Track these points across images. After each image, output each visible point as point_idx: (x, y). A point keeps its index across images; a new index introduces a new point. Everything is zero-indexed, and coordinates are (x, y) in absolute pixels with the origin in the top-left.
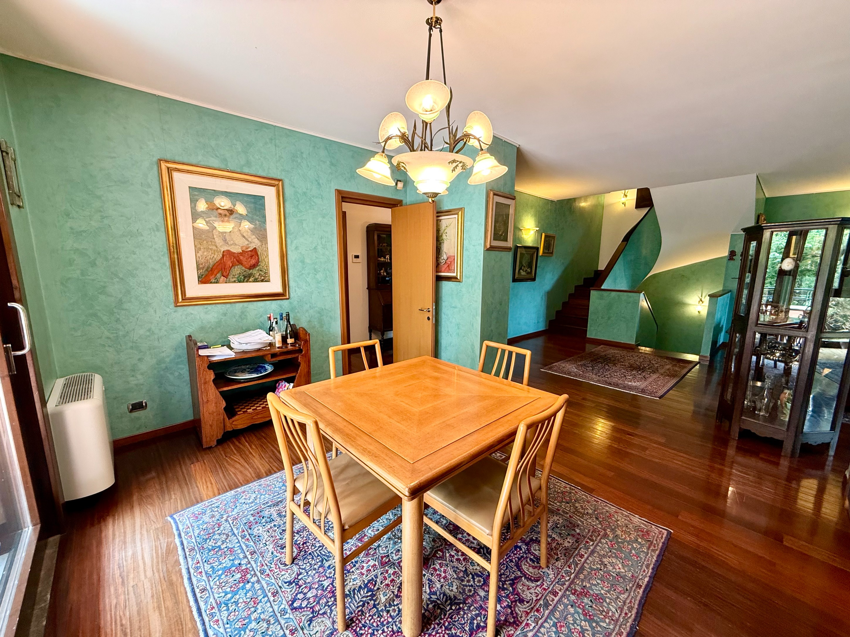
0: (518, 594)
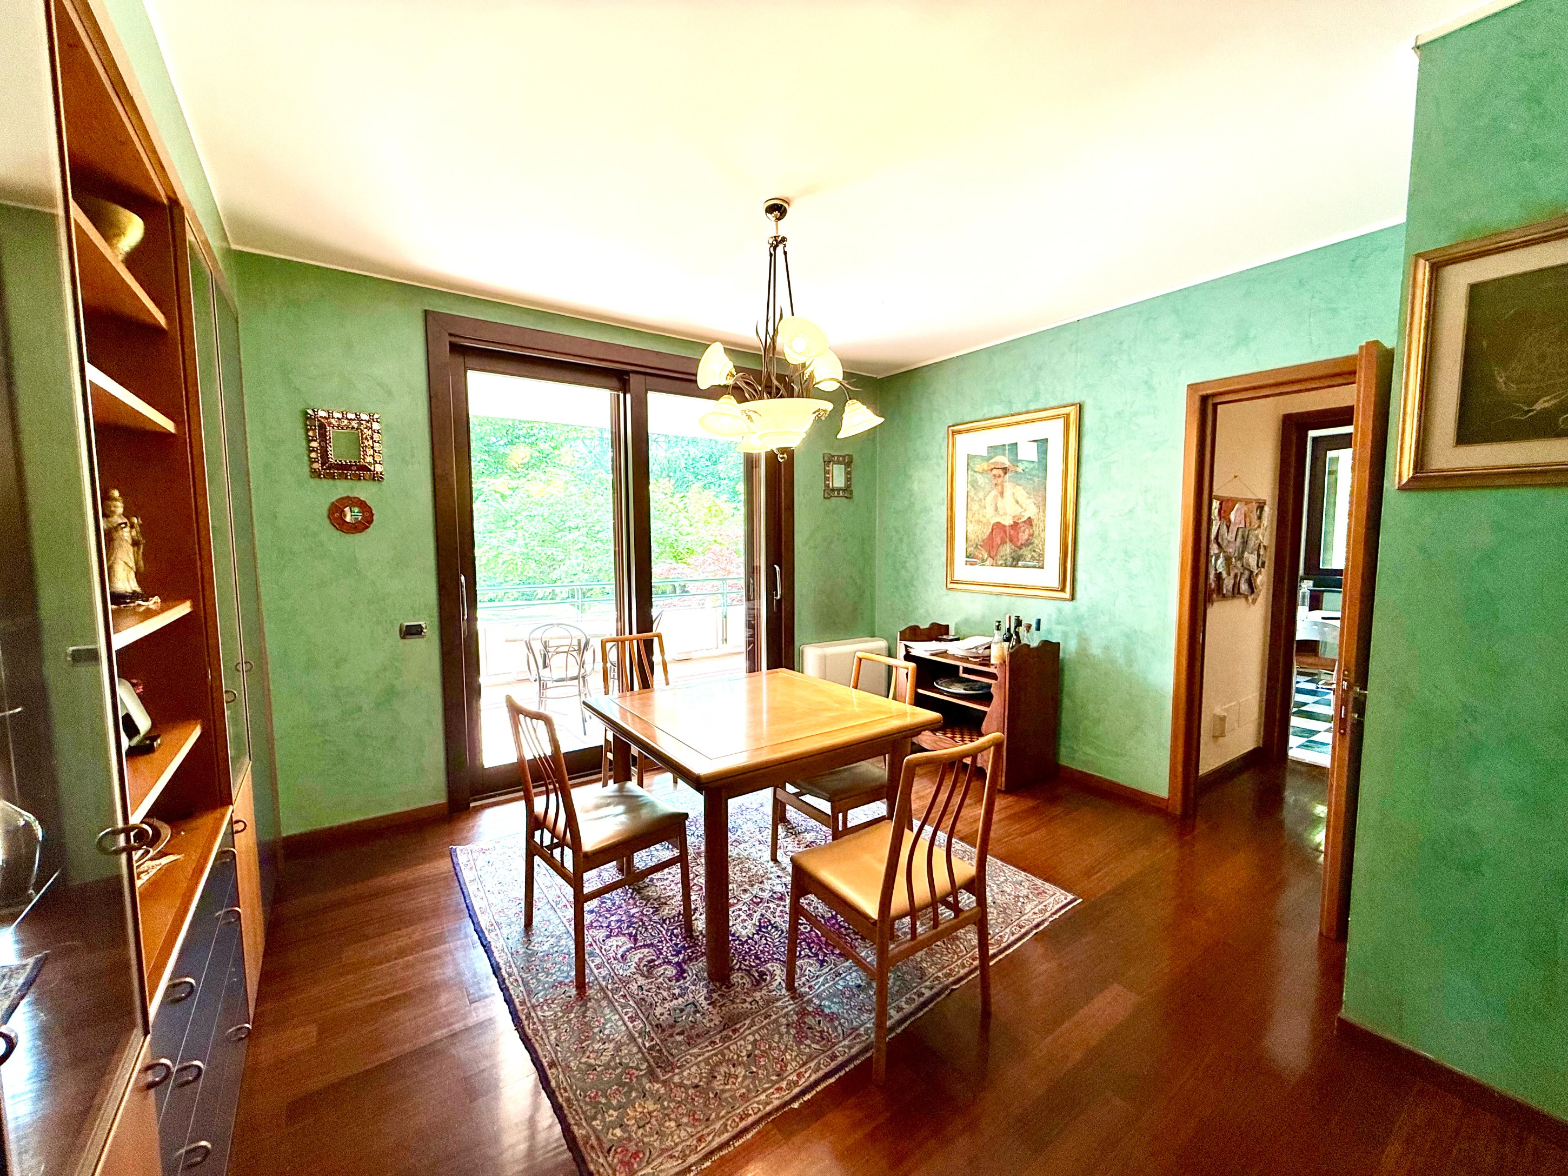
0: (617, 935)
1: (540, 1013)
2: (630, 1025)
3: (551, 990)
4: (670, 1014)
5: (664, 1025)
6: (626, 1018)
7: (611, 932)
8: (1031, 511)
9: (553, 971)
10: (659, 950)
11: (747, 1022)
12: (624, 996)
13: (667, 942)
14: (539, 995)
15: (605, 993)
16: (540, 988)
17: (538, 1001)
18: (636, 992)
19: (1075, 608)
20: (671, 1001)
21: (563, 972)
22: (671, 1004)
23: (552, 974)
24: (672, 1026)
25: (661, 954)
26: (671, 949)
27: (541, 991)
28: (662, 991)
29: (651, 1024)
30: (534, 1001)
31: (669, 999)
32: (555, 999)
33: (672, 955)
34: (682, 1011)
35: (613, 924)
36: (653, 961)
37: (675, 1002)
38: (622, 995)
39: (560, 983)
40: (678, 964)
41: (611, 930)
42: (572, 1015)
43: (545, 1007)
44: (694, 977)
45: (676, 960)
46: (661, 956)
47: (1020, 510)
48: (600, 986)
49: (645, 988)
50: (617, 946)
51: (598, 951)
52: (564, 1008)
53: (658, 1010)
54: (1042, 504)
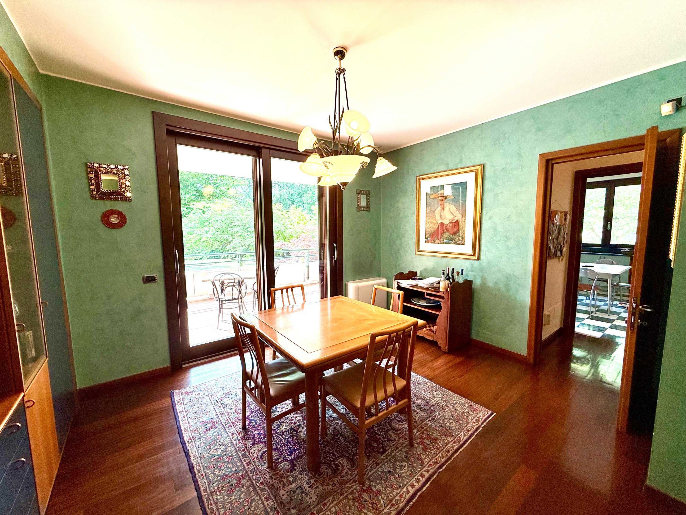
1: (215, 497)
2: (266, 503)
3: (222, 481)
4: (288, 495)
5: (284, 502)
6: (263, 498)
7: (255, 441)
8: (458, 217)
9: (223, 468)
10: (281, 452)
11: (331, 498)
12: (262, 483)
13: (285, 447)
14: (215, 484)
15: (252, 482)
16: (216, 480)
17: (214, 488)
18: (269, 481)
19: (480, 264)
20: (288, 485)
21: (228, 468)
22: (288, 488)
23: (223, 470)
24: (289, 503)
25: (282, 454)
26: (287, 451)
27: (216, 481)
28: (283, 479)
29: (277, 502)
30: (211, 488)
31: (287, 484)
32: (224, 487)
33: (288, 455)
34: (294, 492)
35: (256, 436)
36: (278, 459)
37: (290, 486)
38: (261, 483)
39: (227, 476)
40: (292, 461)
41: (255, 439)
42: (233, 498)
43: (218, 493)
44: (301, 469)
45: (290, 458)
46: (282, 456)
47: (453, 217)
48: (249, 477)
49: (274, 477)
50: (258, 450)
51: (247, 454)
52: (229, 492)
53: (282, 492)
54: (464, 213)
